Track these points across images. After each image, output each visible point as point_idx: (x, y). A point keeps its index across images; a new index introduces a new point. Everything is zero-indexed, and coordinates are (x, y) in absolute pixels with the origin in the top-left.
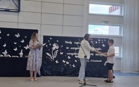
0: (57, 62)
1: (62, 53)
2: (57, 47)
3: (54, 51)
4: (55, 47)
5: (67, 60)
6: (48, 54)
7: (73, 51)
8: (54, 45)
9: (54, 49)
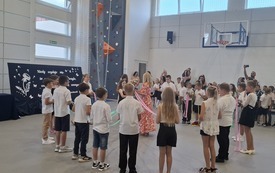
0: (31, 97)
1: (35, 86)
2: (29, 78)
3: (25, 83)
4: (26, 78)
6: (18, 88)
8: (24, 75)
9: (24, 80)
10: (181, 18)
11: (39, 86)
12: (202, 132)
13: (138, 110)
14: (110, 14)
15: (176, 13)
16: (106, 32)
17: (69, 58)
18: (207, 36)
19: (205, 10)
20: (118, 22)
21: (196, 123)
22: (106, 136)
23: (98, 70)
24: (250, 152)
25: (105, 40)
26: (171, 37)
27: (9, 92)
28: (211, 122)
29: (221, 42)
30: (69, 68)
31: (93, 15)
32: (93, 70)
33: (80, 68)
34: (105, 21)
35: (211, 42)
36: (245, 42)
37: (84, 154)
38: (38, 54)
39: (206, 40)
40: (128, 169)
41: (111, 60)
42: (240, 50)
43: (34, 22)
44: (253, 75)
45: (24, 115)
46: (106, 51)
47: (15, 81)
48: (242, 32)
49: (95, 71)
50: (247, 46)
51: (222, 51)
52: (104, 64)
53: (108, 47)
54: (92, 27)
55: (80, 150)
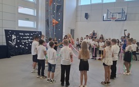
0: (17, 47)
1: (18, 41)
2: (15, 37)
3: (14, 40)
4: (14, 37)
5: (22, 45)
6: (10, 42)
7: (25, 39)
8: (13, 36)
9: (13, 38)
10: (92, 6)
11: (20, 41)
12: (104, 64)
13: (70, 53)
14: (56, 4)
15: (90, 4)
16: (54, 13)
17: (35, 27)
18: (105, 15)
19: (104, 2)
20: (60, 8)
21: (100, 59)
22: (54, 65)
23: (50, 33)
24: (128, 74)
25: (54, 18)
26: (87, 16)
27: (5, 44)
28: (109, 59)
29: (112, 18)
30: (36, 32)
31: (47, 5)
32: (47, 33)
33: (41, 32)
34: (53, 8)
35: (107, 18)
36: (124, 18)
37: (43, 75)
38: (19, 25)
39: (105, 17)
40: (65, 82)
41: (56, 28)
42: (122, 22)
43: (18, 9)
44: (129, 35)
45: (13, 55)
46: (54, 23)
47: (8, 39)
48: (123, 13)
49: (48, 33)
50: (126, 20)
51: (113, 23)
52: (53, 30)
53: (55, 21)
54: (47, 11)
55: (41, 73)
